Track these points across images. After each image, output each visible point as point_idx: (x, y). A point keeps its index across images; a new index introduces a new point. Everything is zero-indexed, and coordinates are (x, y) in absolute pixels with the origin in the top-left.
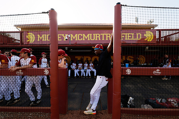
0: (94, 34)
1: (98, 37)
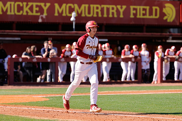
1: (97, 11)
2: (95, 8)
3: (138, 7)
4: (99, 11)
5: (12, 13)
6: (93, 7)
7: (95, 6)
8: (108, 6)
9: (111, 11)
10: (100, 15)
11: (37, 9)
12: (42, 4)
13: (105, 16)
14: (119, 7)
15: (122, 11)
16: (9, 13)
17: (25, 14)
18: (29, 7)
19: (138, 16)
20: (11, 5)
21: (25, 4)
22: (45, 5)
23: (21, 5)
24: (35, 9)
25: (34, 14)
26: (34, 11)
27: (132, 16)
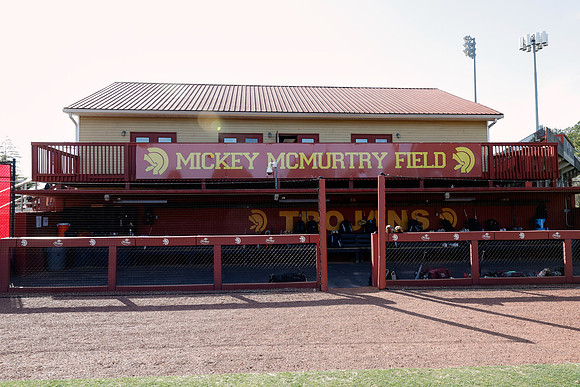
0: (328, 154)
1: (338, 160)
2: (334, 157)
3: (409, 154)
4: (341, 160)
5: (198, 167)
6: (331, 156)
7: (334, 154)
8: (357, 154)
9: (361, 160)
10: (343, 167)
11: (239, 161)
12: (247, 155)
13: (352, 167)
14: (375, 154)
15: (380, 160)
16: (192, 167)
17: (218, 168)
18: (224, 158)
19: (409, 166)
20: (195, 156)
21: (218, 154)
22: (251, 156)
23: (213, 156)
24: (234, 161)
25: (234, 167)
26: (233, 164)
27: (398, 166)
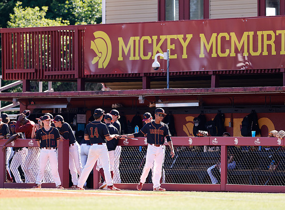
0: (259, 33)
1: (269, 42)
11: (173, 47)
16: (132, 58)
18: (161, 43)
20: (135, 41)
21: (155, 38)
24: (169, 47)
26: (169, 52)
